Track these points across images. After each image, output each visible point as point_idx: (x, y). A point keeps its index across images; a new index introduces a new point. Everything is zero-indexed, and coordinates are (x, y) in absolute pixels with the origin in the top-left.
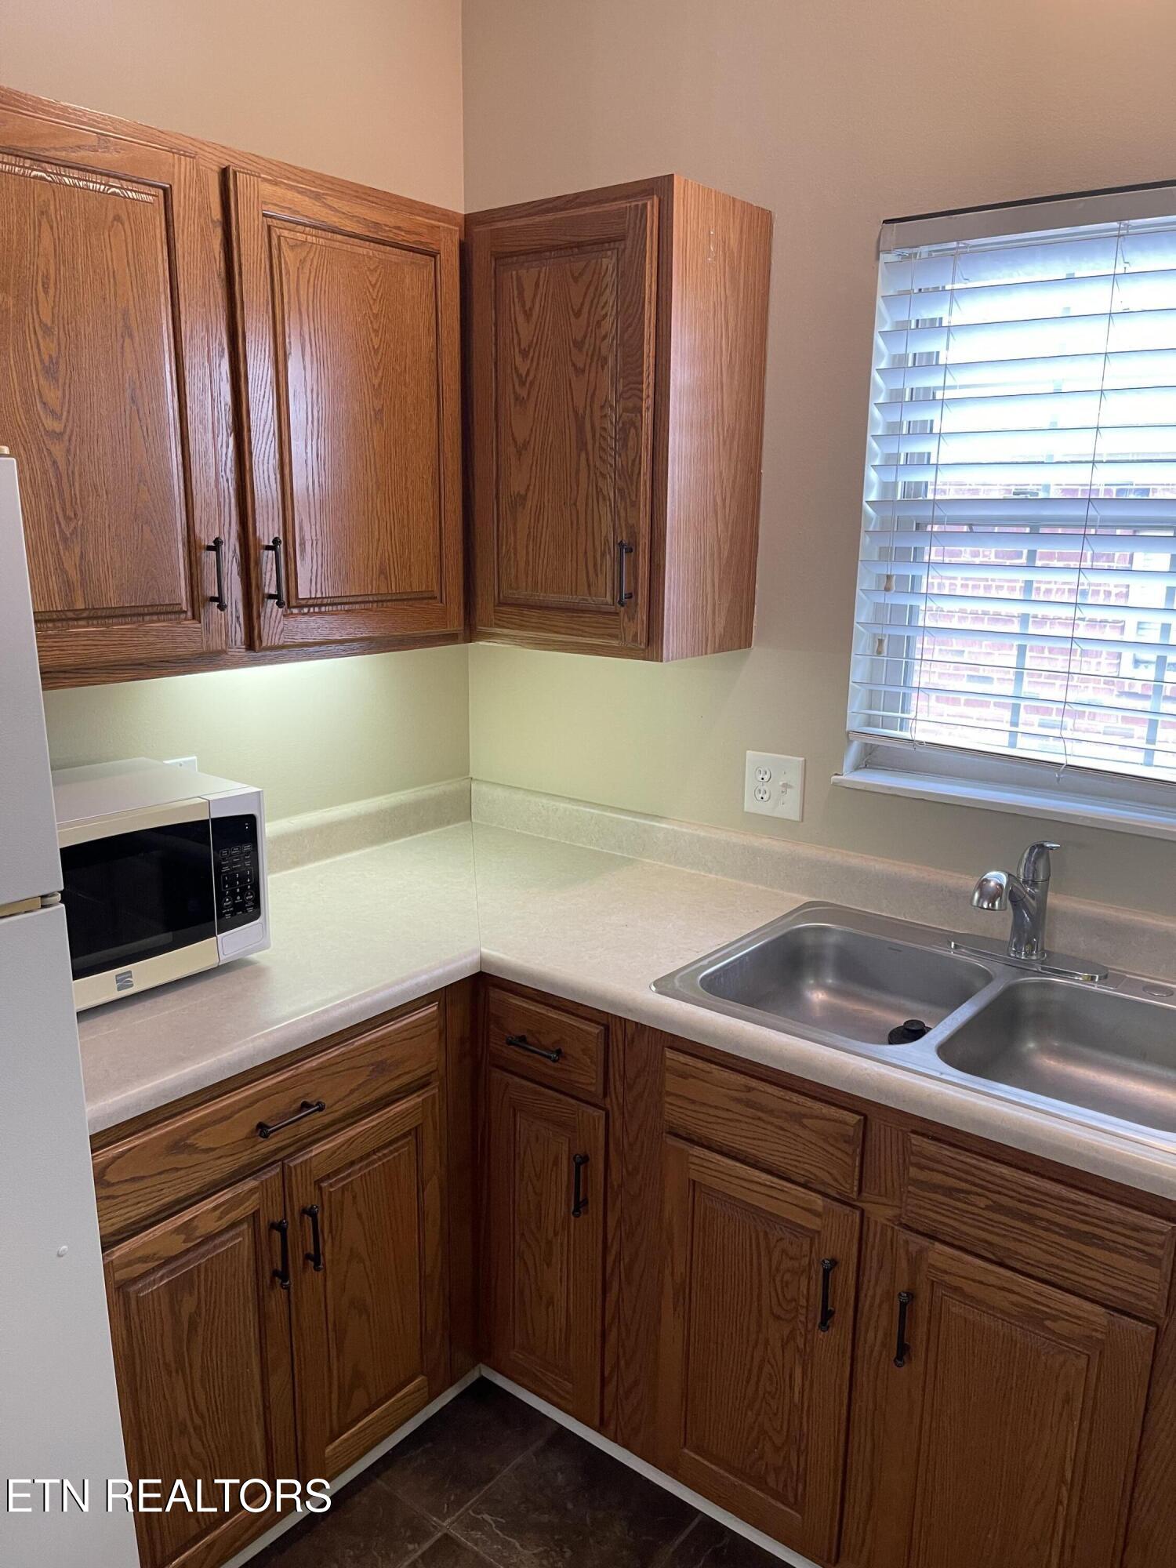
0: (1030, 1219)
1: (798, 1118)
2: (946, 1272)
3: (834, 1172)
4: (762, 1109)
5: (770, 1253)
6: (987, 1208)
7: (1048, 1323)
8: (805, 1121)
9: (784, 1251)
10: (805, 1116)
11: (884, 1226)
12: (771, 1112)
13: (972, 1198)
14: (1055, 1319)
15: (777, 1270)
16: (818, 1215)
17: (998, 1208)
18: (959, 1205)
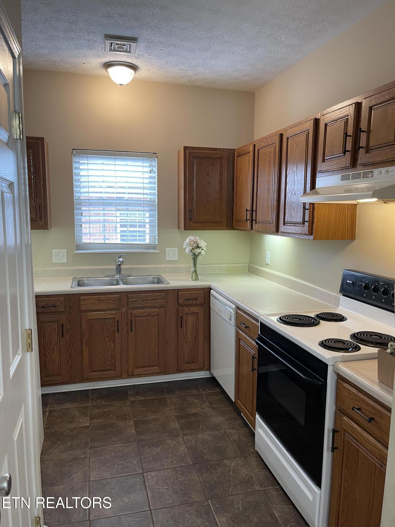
0: (147, 300)
1: (109, 299)
2: (136, 314)
3: (116, 306)
4: (101, 300)
5: (105, 325)
6: (141, 301)
7: (152, 314)
8: (110, 299)
9: (108, 324)
10: (110, 298)
11: (125, 312)
12: (104, 300)
13: (139, 301)
14: (152, 313)
15: (107, 328)
16: (114, 314)
17: (143, 300)
18: (137, 302)
